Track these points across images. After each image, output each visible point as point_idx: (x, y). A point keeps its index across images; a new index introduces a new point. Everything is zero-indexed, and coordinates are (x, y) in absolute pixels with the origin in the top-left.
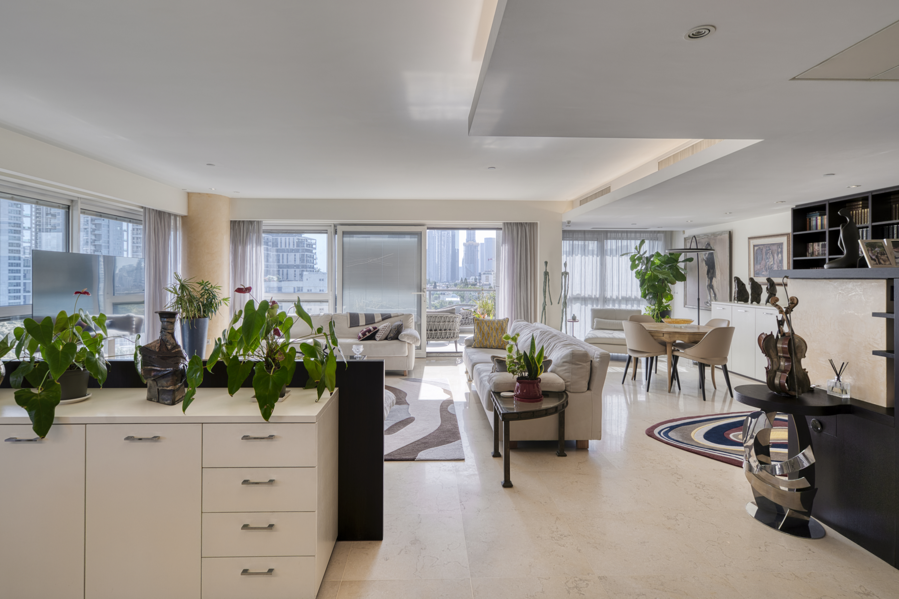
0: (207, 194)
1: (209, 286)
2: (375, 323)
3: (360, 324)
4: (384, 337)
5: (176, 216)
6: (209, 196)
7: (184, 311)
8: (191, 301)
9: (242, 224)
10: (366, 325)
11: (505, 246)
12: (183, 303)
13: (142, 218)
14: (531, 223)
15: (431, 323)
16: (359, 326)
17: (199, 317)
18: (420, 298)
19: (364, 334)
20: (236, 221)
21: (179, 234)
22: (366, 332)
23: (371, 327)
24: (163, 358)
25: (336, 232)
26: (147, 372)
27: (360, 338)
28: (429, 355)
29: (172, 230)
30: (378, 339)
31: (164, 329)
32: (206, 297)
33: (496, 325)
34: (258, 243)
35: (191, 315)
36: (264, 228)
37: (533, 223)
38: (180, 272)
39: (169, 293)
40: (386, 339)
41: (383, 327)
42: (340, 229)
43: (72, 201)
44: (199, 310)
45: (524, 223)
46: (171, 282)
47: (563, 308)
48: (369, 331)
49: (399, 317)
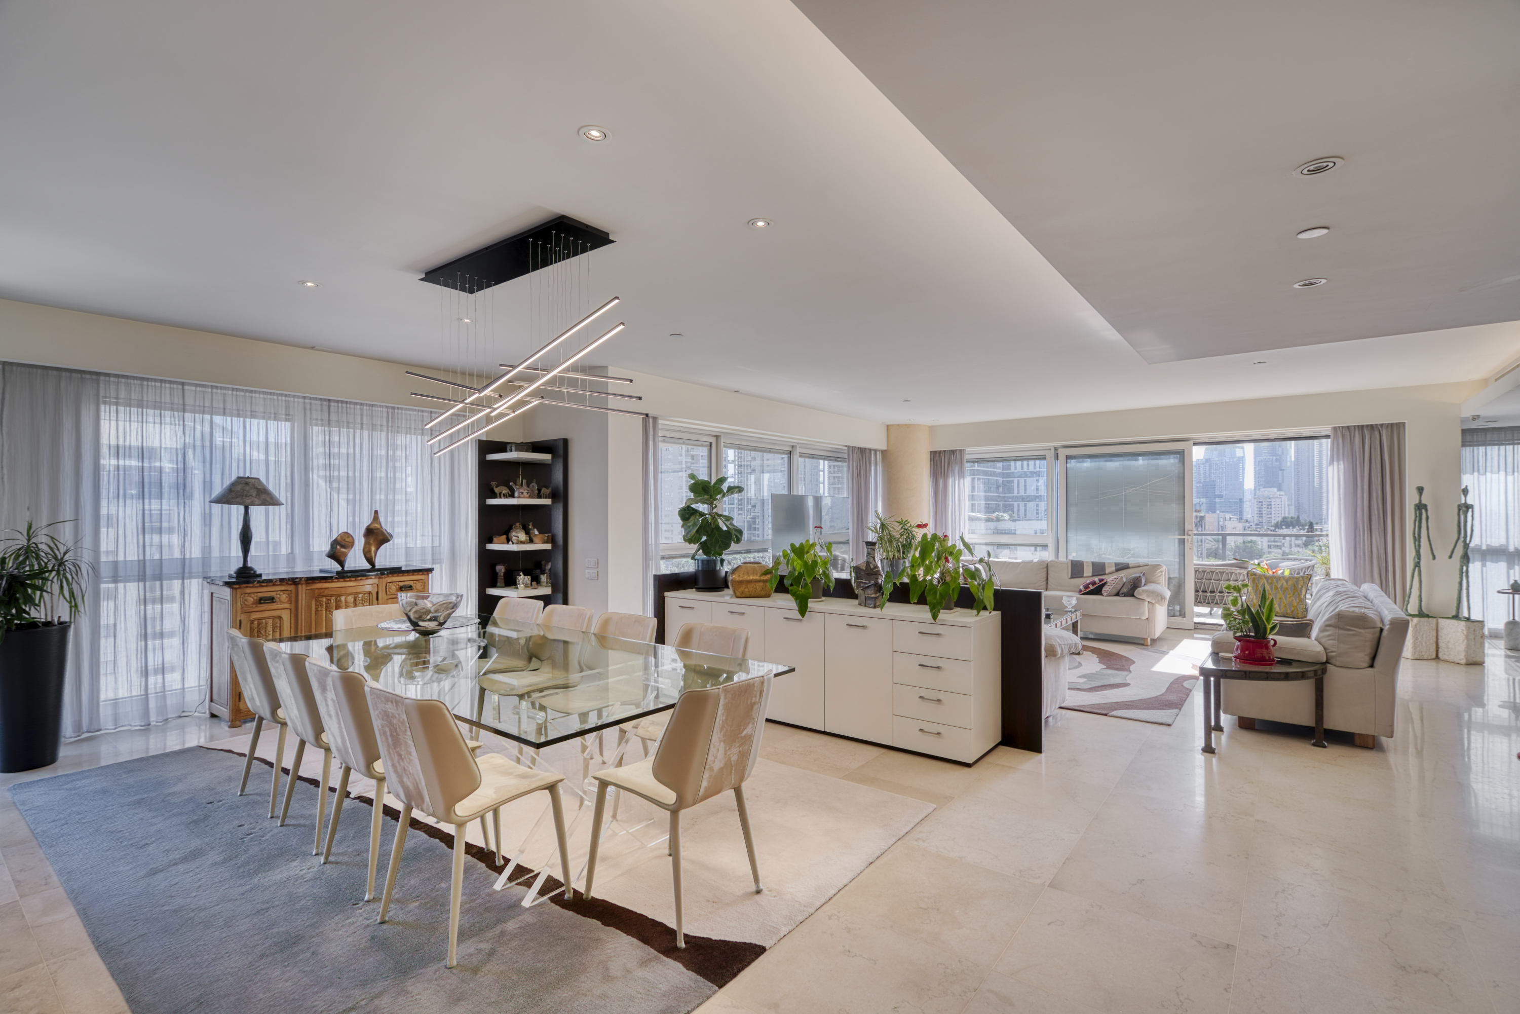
0: (906, 425)
1: (909, 525)
2: (1105, 574)
3: (1085, 575)
4: (1115, 591)
5: (876, 451)
6: (908, 426)
7: (884, 551)
8: (890, 541)
9: (942, 455)
10: (1093, 576)
11: (1338, 465)
12: (884, 543)
13: (846, 456)
14: (1392, 424)
15: (1204, 580)
16: (1083, 577)
17: (899, 559)
18: (1182, 543)
19: (1086, 587)
20: (936, 452)
21: (880, 468)
22: (1089, 584)
23: (1096, 579)
24: (868, 575)
25: (1057, 457)
26: (858, 584)
27: (1081, 591)
28: (1200, 626)
29: (872, 465)
30: (1105, 594)
31: (868, 554)
32: (905, 537)
33: (1285, 583)
34: (962, 475)
35: (891, 555)
36: (967, 457)
37: (1399, 423)
38: (880, 510)
39: (870, 532)
40: (1117, 594)
41: (1112, 580)
42: (1063, 453)
43: (793, 447)
44: (899, 551)
45: (1376, 425)
46: (872, 521)
47: (1462, 567)
48: (1094, 583)
49: (1141, 568)
